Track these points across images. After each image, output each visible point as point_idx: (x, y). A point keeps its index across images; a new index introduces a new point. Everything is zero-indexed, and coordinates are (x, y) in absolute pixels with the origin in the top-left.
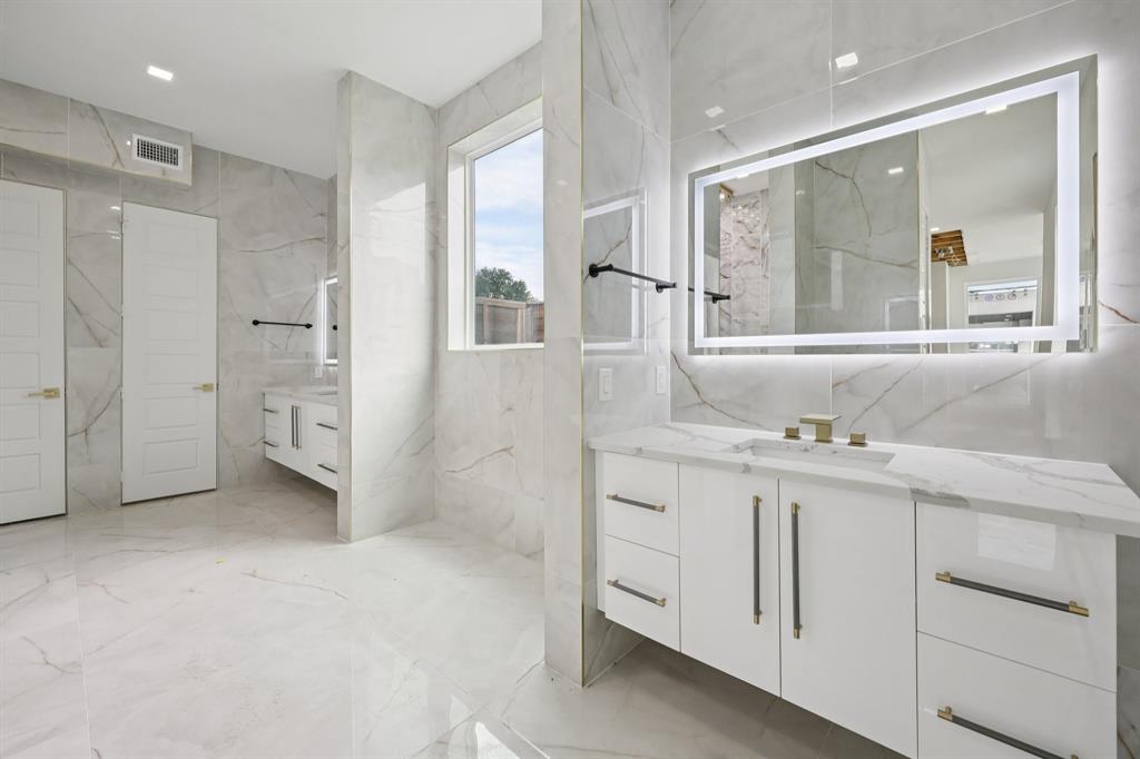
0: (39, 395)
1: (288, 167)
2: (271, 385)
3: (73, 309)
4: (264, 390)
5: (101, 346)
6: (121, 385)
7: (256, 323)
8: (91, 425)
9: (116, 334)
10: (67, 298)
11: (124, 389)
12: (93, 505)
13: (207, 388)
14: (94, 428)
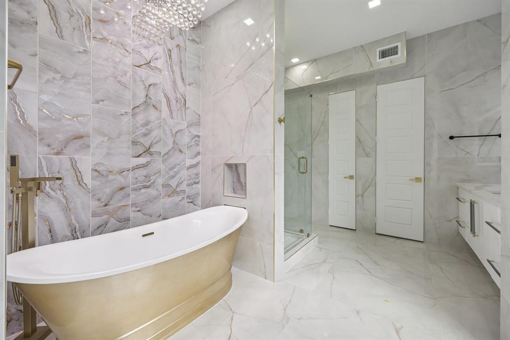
0: (348, 177)
1: (479, 18)
2: (463, 181)
3: (359, 141)
4: (458, 184)
5: (368, 157)
6: (376, 175)
7: (452, 138)
8: (364, 193)
9: (373, 151)
10: (357, 137)
11: (376, 178)
12: (365, 230)
13: (418, 180)
14: (366, 194)
